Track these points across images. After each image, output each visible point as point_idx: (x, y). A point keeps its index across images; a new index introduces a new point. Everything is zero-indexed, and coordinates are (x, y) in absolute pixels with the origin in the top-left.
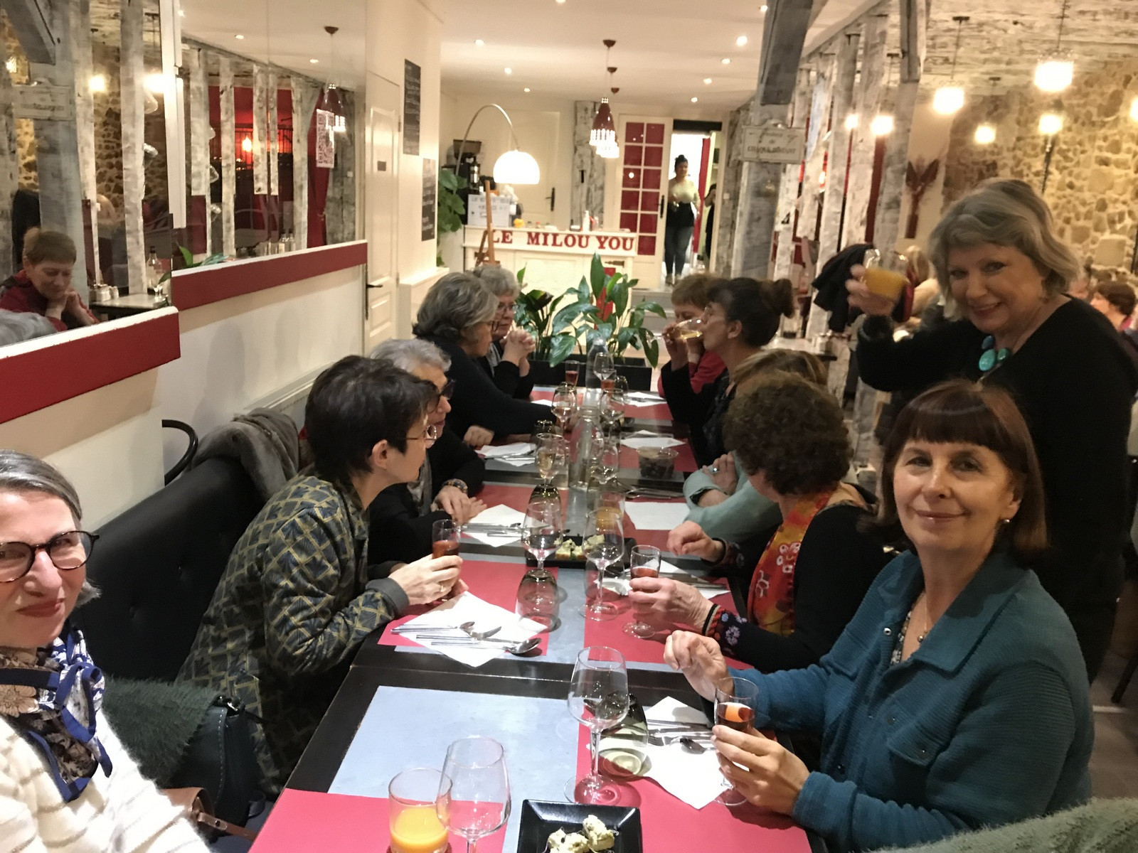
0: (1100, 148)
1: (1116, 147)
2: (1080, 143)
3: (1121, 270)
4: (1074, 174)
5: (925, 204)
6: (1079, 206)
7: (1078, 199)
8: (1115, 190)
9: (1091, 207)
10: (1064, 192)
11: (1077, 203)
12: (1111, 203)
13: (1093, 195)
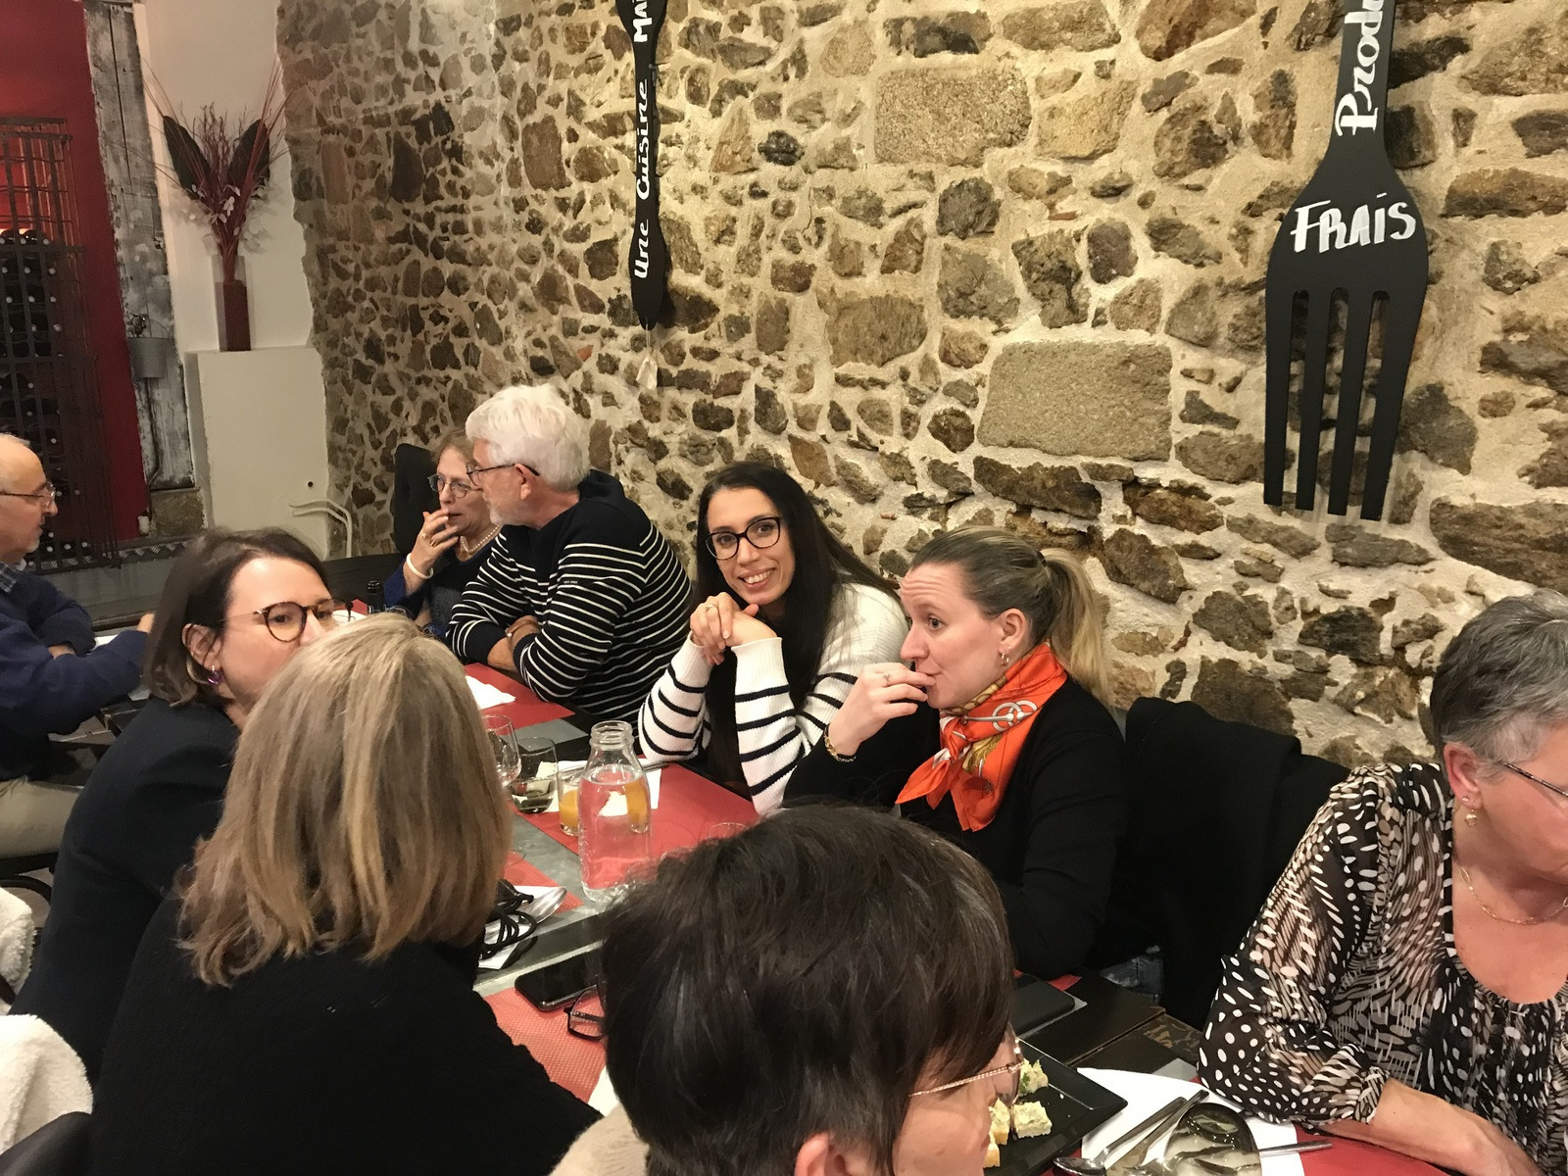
3: (1167, 473)
4: (785, 105)
5: (255, 249)
6: (843, 220)
7: (831, 196)
8: (1041, 142)
9: (910, 222)
10: (752, 177)
11: (829, 210)
12: (1028, 197)
13: (912, 175)
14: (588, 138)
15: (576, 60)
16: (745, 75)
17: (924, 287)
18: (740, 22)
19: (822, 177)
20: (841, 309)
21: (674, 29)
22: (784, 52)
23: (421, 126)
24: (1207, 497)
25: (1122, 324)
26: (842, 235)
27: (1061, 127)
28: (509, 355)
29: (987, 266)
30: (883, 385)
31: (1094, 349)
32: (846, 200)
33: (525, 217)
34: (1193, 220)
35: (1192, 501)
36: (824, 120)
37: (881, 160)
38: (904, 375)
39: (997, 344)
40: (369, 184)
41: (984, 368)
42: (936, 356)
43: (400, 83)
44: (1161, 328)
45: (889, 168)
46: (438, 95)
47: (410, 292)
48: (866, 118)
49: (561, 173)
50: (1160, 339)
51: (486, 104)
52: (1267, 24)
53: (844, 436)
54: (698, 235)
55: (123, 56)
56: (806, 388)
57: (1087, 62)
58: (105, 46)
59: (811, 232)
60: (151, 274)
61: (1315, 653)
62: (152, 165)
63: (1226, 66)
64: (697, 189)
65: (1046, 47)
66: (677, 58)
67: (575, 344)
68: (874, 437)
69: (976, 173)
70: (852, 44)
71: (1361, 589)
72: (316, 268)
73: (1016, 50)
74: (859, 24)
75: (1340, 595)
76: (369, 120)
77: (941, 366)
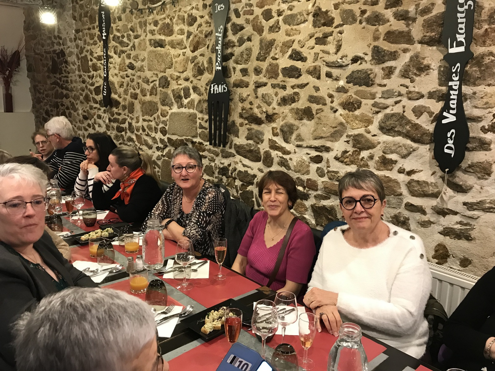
0: (152, 32)
1: (168, 30)
2: (132, 30)
3: (198, 140)
4: (132, 56)
5: (15, 85)
6: (143, 83)
7: (140, 78)
8: (175, 68)
9: (154, 84)
10: (126, 72)
11: (140, 81)
12: (174, 80)
13: (154, 74)
14: (95, 61)
15: (92, 42)
16: (124, 49)
17: (156, 99)
18: (123, 37)
19: (139, 73)
20: (143, 103)
21: (111, 36)
22: (131, 45)
23: (58, 54)
24: (204, 145)
25: (189, 108)
26: (142, 87)
27: (177, 65)
28: (78, 114)
29: (168, 95)
30: (151, 121)
31: (185, 113)
32: (143, 79)
33: (81, 79)
34: (199, 86)
35: (201, 146)
36: (139, 60)
37: (149, 70)
38: (155, 119)
39: (170, 112)
40: (46, 69)
41: (168, 117)
42: (160, 115)
43: (53, 43)
44: (195, 109)
45: (150, 72)
46: (62, 47)
47: (56, 98)
48: (146, 60)
49: (89, 69)
50: (195, 111)
51: (73, 50)
52: (208, 47)
53: (144, 133)
54: (117, 86)
56: (138, 122)
57: (181, 52)
59: (137, 86)
61: (220, 176)
63: (202, 55)
64: (116, 75)
65: (175, 48)
66: (112, 43)
67: (92, 112)
68: (150, 133)
69: (165, 74)
70: (143, 44)
71: (226, 162)
72: (33, 90)
73: (170, 48)
74: (144, 39)
75: (223, 164)
76: (45, 52)
77: (161, 117)
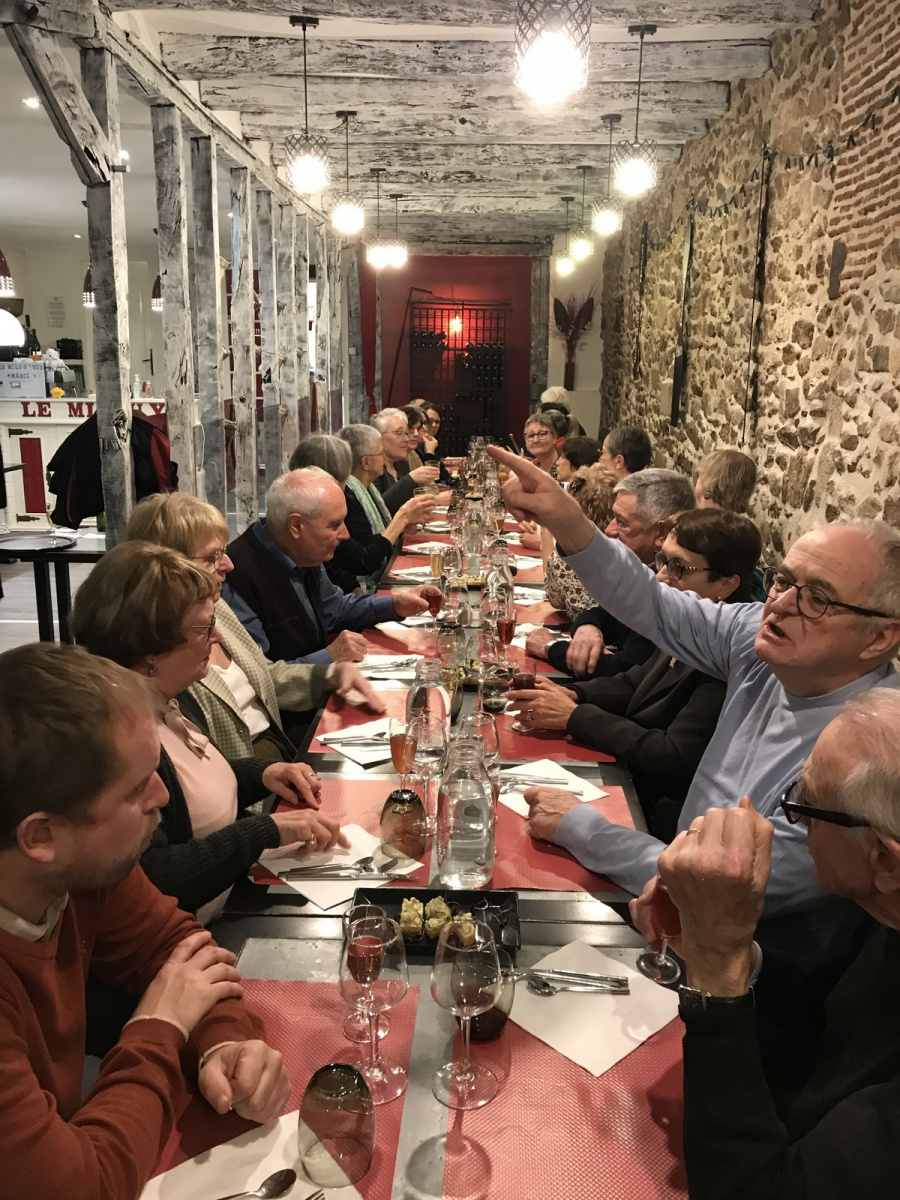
1: (668, 272)
4: (651, 307)
5: (581, 350)
9: (658, 346)
10: (648, 330)
11: (653, 342)
13: (659, 332)
16: (649, 297)
23: (620, 303)
36: (654, 313)
40: (612, 324)
43: (618, 288)
45: (657, 329)
46: (622, 292)
47: (615, 368)
48: (657, 313)
54: (643, 349)
55: (544, 276)
58: (538, 273)
60: (542, 359)
62: (548, 317)
64: (643, 333)
69: (663, 332)
70: (656, 291)
71: (682, 448)
73: (667, 297)
76: (613, 300)
77: (659, 391)
